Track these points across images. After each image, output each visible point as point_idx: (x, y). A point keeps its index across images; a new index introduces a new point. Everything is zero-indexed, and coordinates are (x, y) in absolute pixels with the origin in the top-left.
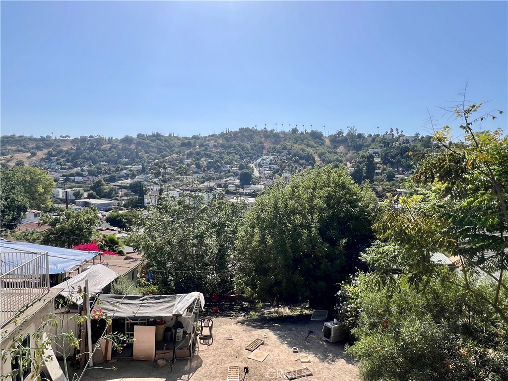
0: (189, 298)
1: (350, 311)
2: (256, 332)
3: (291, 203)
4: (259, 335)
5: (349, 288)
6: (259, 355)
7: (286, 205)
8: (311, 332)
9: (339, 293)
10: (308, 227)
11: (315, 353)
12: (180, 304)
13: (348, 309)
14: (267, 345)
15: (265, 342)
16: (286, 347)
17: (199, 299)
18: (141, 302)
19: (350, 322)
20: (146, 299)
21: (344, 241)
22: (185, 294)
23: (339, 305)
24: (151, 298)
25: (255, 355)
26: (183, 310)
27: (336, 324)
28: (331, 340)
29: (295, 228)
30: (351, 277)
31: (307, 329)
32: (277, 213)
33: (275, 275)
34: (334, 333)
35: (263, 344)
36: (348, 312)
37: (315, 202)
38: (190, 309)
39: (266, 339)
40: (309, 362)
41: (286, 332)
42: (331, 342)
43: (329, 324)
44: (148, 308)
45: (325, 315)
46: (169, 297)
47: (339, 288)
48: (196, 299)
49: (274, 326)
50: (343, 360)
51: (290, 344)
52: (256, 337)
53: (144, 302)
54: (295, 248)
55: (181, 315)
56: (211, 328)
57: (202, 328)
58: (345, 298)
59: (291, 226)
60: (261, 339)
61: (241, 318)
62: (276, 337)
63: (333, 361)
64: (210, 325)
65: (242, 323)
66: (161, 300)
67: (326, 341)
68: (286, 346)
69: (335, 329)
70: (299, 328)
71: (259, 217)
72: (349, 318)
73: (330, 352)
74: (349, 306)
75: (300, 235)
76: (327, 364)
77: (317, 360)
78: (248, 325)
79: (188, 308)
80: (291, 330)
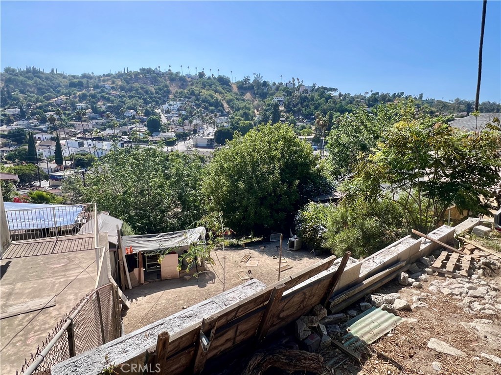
5: (306, 213)
6: (252, 263)
8: (277, 247)
9: (297, 218)
11: (288, 257)
12: (192, 236)
14: (254, 257)
15: (252, 256)
16: (267, 257)
17: (203, 232)
18: (159, 238)
20: (163, 236)
21: (298, 182)
24: (166, 235)
25: (250, 264)
26: (197, 239)
29: (263, 174)
30: (305, 206)
35: (250, 257)
36: (307, 228)
40: (287, 262)
42: (295, 250)
43: (292, 239)
44: (167, 242)
46: (181, 232)
47: (296, 213)
48: (201, 232)
51: (269, 255)
52: (243, 254)
53: (161, 238)
59: (259, 173)
60: (248, 255)
62: (257, 252)
63: (301, 259)
66: (175, 235)
67: (290, 250)
73: (297, 255)
74: (308, 225)
76: (298, 262)
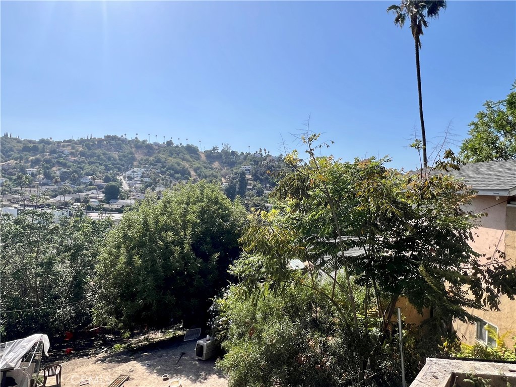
0: (25, 344)
1: (222, 325)
2: (120, 367)
3: (163, 219)
4: (123, 371)
5: (221, 302)
7: (157, 222)
8: (183, 354)
9: (212, 308)
10: (181, 244)
11: (187, 376)
12: (11, 354)
13: (220, 322)
14: (133, 379)
15: (131, 377)
16: (155, 377)
17: (41, 343)
19: (221, 336)
21: (217, 255)
22: (19, 340)
23: (211, 320)
26: (16, 360)
27: (209, 340)
28: (204, 358)
29: (167, 245)
30: (223, 290)
31: (178, 351)
32: (147, 230)
33: (144, 299)
34: (207, 350)
35: (128, 379)
37: (188, 217)
38: (26, 358)
39: (131, 374)
41: (156, 360)
42: (204, 359)
43: (201, 342)
45: (198, 333)
47: (211, 303)
48: (35, 344)
49: (142, 356)
50: (215, 376)
51: (160, 373)
52: (120, 373)
54: (166, 267)
55: (12, 369)
56: (58, 376)
57: (45, 378)
58: (217, 313)
59: (162, 243)
60: (126, 374)
61: (101, 355)
62: (145, 367)
63: (205, 379)
64: (57, 372)
65: (103, 360)
67: (199, 360)
68: (155, 375)
69: (208, 346)
70: (171, 352)
71: (125, 235)
72: (221, 331)
73: (203, 370)
74: (221, 320)
75: (172, 253)
77: (189, 382)
78: (110, 362)
79: (24, 357)
80: (161, 356)
